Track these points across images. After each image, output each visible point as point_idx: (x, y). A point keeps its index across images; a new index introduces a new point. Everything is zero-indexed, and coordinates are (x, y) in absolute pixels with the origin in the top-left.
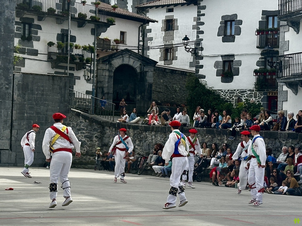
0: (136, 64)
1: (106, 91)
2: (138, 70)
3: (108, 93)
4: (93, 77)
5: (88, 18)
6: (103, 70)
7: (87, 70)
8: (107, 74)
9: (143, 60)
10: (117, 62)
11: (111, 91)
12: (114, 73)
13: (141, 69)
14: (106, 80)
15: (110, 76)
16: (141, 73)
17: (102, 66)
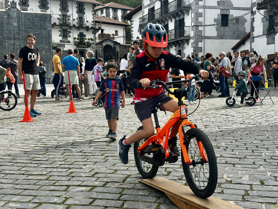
0: (112, 44)
1: (101, 55)
2: (113, 47)
3: (102, 56)
4: (94, 50)
5: (90, 27)
6: (99, 47)
7: (92, 48)
8: (101, 49)
9: (114, 43)
10: (104, 44)
11: (103, 55)
12: (104, 48)
13: (114, 46)
14: (101, 51)
15: (102, 50)
16: (114, 48)
17: (98, 46)
